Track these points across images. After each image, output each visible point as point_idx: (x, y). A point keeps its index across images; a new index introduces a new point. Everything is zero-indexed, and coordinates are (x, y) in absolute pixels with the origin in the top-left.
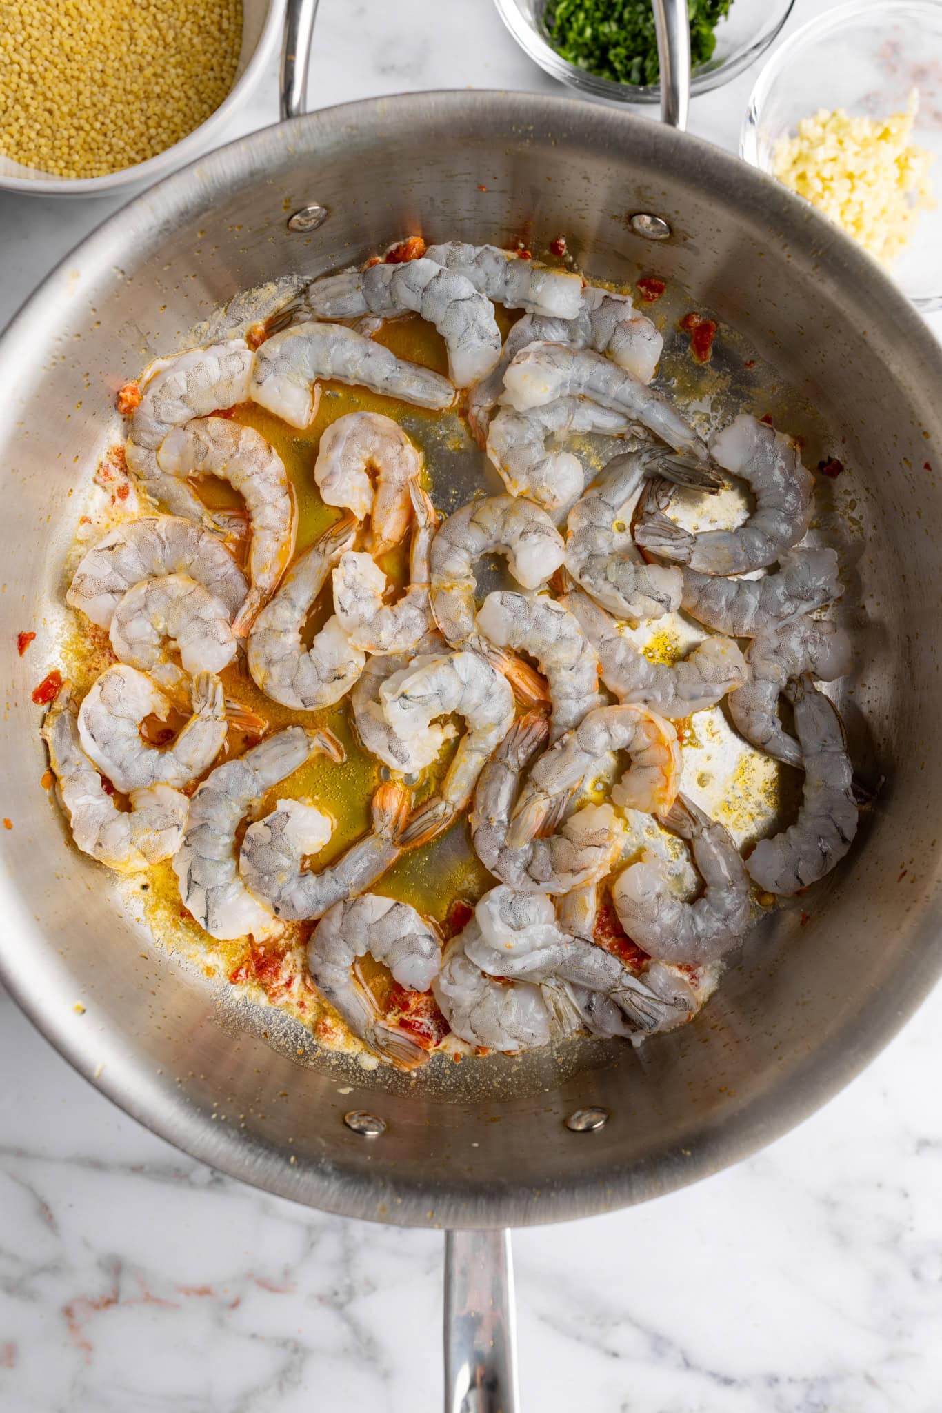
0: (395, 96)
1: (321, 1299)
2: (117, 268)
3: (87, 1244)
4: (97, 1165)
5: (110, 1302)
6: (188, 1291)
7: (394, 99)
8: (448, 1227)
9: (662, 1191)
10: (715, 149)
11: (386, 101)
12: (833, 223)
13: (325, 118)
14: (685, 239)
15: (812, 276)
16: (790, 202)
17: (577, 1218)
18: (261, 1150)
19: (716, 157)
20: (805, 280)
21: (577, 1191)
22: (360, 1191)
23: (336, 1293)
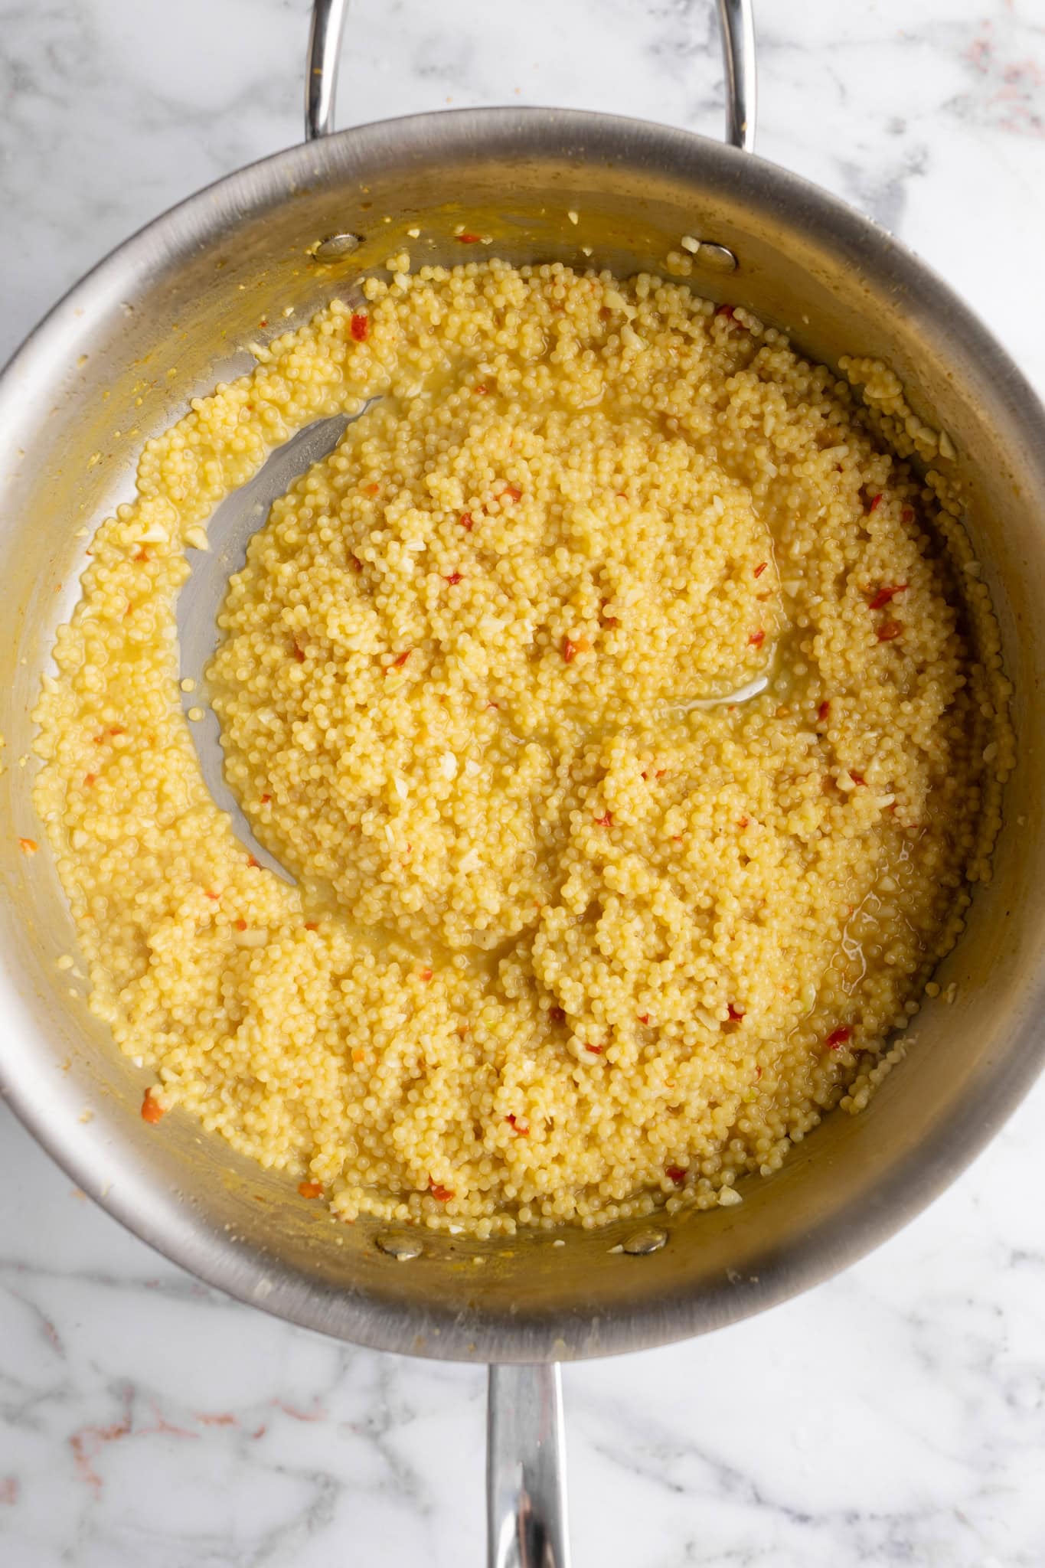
0: (433, 113)
1: (354, 1427)
2: (125, 303)
3: (95, 1367)
4: (107, 1280)
5: (122, 1431)
6: (207, 1419)
7: (431, 117)
8: (492, 1361)
9: (727, 1321)
10: (786, 174)
11: (423, 121)
12: (915, 254)
13: (355, 138)
14: (752, 271)
15: (892, 312)
16: (867, 232)
17: (633, 1351)
18: (284, 1277)
19: (787, 182)
20: (884, 316)
21: (633, 1322)
22: (394, 1322)
23: (371, 1422)
